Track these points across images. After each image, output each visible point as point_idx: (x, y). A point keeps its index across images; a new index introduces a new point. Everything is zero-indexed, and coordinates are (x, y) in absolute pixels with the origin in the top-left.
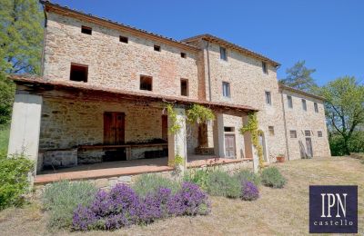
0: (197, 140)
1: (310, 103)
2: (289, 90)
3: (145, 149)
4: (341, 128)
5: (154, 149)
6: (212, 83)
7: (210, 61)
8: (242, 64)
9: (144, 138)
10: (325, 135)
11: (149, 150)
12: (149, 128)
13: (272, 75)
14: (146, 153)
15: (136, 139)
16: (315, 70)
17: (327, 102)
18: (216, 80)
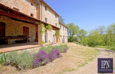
0: (35, 37)
1: (65, 28)
2: (61, 24)
3: (16, 40)
4: (70, 35)
5: (19, 40)
6: (42, 17)
7: (42, 10)
8: (50, 13)
9: (15, 35)
10: (67, 37)
11: (17, 40)
12: (17, 31)
13: (57, 19)
14: (16, 41)
15: (11, 35)
16: (64, 20)
17: (68, 28)
18: (43, 17)
